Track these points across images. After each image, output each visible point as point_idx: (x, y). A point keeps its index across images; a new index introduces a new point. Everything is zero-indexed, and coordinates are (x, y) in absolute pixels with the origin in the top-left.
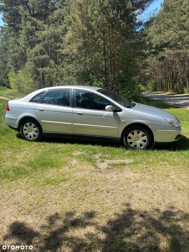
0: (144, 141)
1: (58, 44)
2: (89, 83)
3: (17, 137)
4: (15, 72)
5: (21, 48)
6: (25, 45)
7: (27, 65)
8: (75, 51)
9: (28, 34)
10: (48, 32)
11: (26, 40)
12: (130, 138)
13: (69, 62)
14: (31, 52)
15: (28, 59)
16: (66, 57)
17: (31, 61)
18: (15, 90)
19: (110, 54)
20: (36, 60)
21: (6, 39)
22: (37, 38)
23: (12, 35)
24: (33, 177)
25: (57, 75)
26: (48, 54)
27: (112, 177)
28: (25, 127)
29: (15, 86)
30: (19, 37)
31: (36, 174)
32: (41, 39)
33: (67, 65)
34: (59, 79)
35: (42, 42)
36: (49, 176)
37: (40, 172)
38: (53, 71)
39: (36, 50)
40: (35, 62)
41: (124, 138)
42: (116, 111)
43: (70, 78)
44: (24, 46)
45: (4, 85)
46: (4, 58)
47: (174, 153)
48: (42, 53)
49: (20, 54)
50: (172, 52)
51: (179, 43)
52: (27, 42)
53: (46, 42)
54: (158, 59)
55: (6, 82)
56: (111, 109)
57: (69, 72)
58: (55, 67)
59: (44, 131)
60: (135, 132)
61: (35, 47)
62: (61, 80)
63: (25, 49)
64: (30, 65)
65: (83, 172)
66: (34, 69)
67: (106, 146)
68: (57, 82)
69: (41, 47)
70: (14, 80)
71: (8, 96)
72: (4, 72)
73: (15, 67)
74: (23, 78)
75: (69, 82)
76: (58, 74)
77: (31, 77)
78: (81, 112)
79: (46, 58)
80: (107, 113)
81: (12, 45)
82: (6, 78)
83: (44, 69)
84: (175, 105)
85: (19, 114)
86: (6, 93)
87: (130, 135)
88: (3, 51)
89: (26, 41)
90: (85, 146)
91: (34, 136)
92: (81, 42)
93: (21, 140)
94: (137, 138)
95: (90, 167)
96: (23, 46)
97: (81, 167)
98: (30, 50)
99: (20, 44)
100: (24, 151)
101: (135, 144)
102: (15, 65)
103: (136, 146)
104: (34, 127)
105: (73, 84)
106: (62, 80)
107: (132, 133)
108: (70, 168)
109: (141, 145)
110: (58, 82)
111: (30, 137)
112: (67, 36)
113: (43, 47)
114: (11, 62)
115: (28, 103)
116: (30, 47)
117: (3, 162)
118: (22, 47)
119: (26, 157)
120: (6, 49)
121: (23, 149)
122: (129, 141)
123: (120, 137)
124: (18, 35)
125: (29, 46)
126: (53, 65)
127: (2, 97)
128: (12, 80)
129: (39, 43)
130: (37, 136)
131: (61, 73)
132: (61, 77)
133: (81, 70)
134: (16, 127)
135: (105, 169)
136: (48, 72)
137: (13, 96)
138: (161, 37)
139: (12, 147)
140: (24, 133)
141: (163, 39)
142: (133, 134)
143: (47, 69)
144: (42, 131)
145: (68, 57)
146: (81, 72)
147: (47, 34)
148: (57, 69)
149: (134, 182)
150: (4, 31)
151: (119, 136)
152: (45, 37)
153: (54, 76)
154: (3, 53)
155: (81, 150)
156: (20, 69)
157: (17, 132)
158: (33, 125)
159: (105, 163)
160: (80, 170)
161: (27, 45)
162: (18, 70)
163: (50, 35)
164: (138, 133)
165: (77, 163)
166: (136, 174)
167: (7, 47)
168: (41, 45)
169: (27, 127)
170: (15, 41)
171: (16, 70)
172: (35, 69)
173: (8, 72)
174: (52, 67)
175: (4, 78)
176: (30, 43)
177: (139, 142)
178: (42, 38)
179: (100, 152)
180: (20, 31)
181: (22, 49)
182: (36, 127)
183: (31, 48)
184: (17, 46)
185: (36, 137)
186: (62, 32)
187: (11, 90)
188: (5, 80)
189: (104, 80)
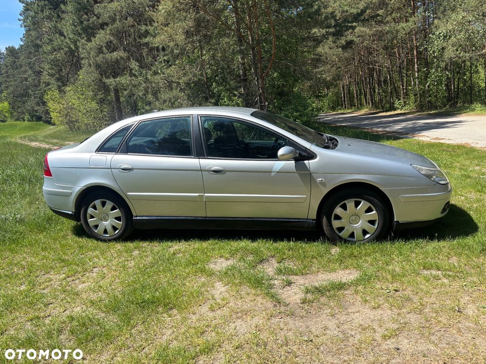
0: (372, 222)
1: (143, 28)
2: (212, 101)
3: (74, 234)
4: (59, 91)
5: (67, 40)
6: (74, 34)
7: (82, 73)
8: (180, 38)
9: (79, 11)
10: (121, 4)
11: (76, 24)
12: (338, 217)
13: (168, 62)
14: (88, 48)
15: (83, 62)
16: (162, 53)
17: (90, 65)
18: (62, 127)
19: (253, 40)
20: (101, 62)
21: (36, 26)
22: (98, 18)
23: (48, 16)
24: (123, 344)
25: (146, 90)
26: (125, 50)
27: (326, 328)
28: (90, 210)
29: (60, 119)
30: (61, 19)
31: (131, 335)
32: (107, 20)
33: (166, 68)
34: (150, 97)
35: (110, 25)
36: (165, 337)
37: (140, 328)
38: (136, 83)
39: (98, 43)
40: (98, 66)
41: (325, 219)
42: (302, 158)
43: (174, 94)
44: (73, 36)
45: (39, 119)
46: (34, 64)
47: (442, 243)
48: (111, 47)
49: (65, 54)
50: (368, 31)
51: (380, 12)
52: (79, 28)
53: (118, 24)
54: (340, 47)
55: (43, 112)
56: (292, 155)
57: (171, 83)
58: (140, 75)
59: (136, 216)
60: (350, 204)
61: (95, 37)
62: (155, 100)
63: (75, 43)
64: (88, 73)
65: (249, 318)
66: (97, 82)
67: (283, 240)
68: (146, 105)
69: (108, 36)
70: (58, 107)
71: (48, 140)
72: (37, 92)
73: (58, 80)
74: (76, 102)
75: (173, 104)
76: (148, 87)
77: (93, 99)
78: (221, 167)
79: (122, 58)
80: (282, 164)
81: (49, 35)
82: (41, 104)
83: (118, 79)
84: (387, 134)
85: (75, 182)
86: (44, 134)
87: (338, 210)
88: (33, 51)
89: (76, 26)
90: (235, 244)
91: (115, 228)
92: (191, 19)
93: (83, 241)
94: (353, 218)
95: (262, 303)
96: (71, 36)
97: (239, 303)
98: (85, 42)
99: (65, 34)
100: (95, 269)
101: (351, 232)
102: (57, 76)
103: (352, 235)
104: (113, 209)
105: (180, 106)
106: (157, 99)
107: (341, 207)
108: (212, 310)
109: (365, 232)
110: (149, 103)
111: (106, 232)
112: (160, 8)
113: (113, 35)
114: (50, 71)
115: (94, 154)
116: (85, 38)
117: (45, 306)
118: (69, 38)
119: (100, 287)
120: (38, 47)
121: (91, 263)
122: (336, 224)
123: (315, 218)
124: (59, 16)
125: (83, 35)
126: (136, 71)
127: (35, 143)
128: (54, 107)
129: (103, 29)
130: (119, 227)
131: (154, 85)
132: (155, 94)
133: (195, 75)
134: (71, 213)
135: (301, 305)
136: (128, 85)
137: (58, 139)
138: (343, 4)
139: (63, 261)
140: (91, 225)
141: (346, 8)
142: (344, 207)
143: (124, 80)
144: (132, 216)
145: (166, 52)
146: (195, 81)
147: (119, 8)
148: (146, 78)
149: (384, 337)
150: (31, 11)
151: (313, 215)
152: (115, 14)
153: (141, 94)
154: (32, 56)
155: (227, 255)
156: (68, 83)
157: (73, 223)
158: (109, 204)
159: (294, 289)
160: (240, 314)
161: (80, 34)
162: (65, 85)
163: (124, 9)
164: (357, 204)
165: (227, 291)
166: (380, 312)
167: (39, 42)
168: (108, 32)
169: (95, 209)
170: (55, 27)
171: (60, 87)
172: (101, 80)
173: (45, 91)
174: (135, 76)
175: (38, 104)
176: (85, 30)
177: (359, 225)
178: (109, 17)
179: (273, 257)
180: (62, 6)
181: (69, 42)
182: (116, 209)
183: (88, 38)
184: (60, 38)
185: (117, 231)
186: (150, 3)
187: (53, 127)
188: (40, 109)
189: (243, 94)
